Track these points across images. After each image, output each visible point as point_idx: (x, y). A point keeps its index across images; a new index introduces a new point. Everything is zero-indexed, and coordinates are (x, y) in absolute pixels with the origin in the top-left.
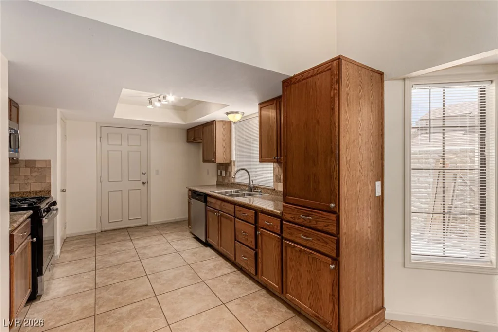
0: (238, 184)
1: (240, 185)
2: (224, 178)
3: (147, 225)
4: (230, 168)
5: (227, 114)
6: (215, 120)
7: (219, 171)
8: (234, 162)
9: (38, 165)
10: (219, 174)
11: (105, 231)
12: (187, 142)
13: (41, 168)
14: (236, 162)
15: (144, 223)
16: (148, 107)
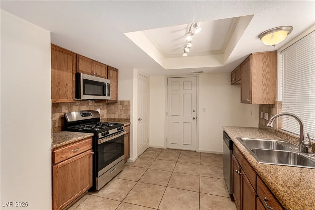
0: (284, 133)
1: (287, 135)
2: (267, 121)
3: (196, 151)
4: (274, 110)
5: (261, 36)
6: (251, 54)
7: (262, 113)
8: (281, 103)
9: (125, 104)
10: (262, 117)
11: (169, 149)
12: (232, 84)
13: (126, 105)
14: (283, 103)
15: (194, 149)
16: (184, 55)
